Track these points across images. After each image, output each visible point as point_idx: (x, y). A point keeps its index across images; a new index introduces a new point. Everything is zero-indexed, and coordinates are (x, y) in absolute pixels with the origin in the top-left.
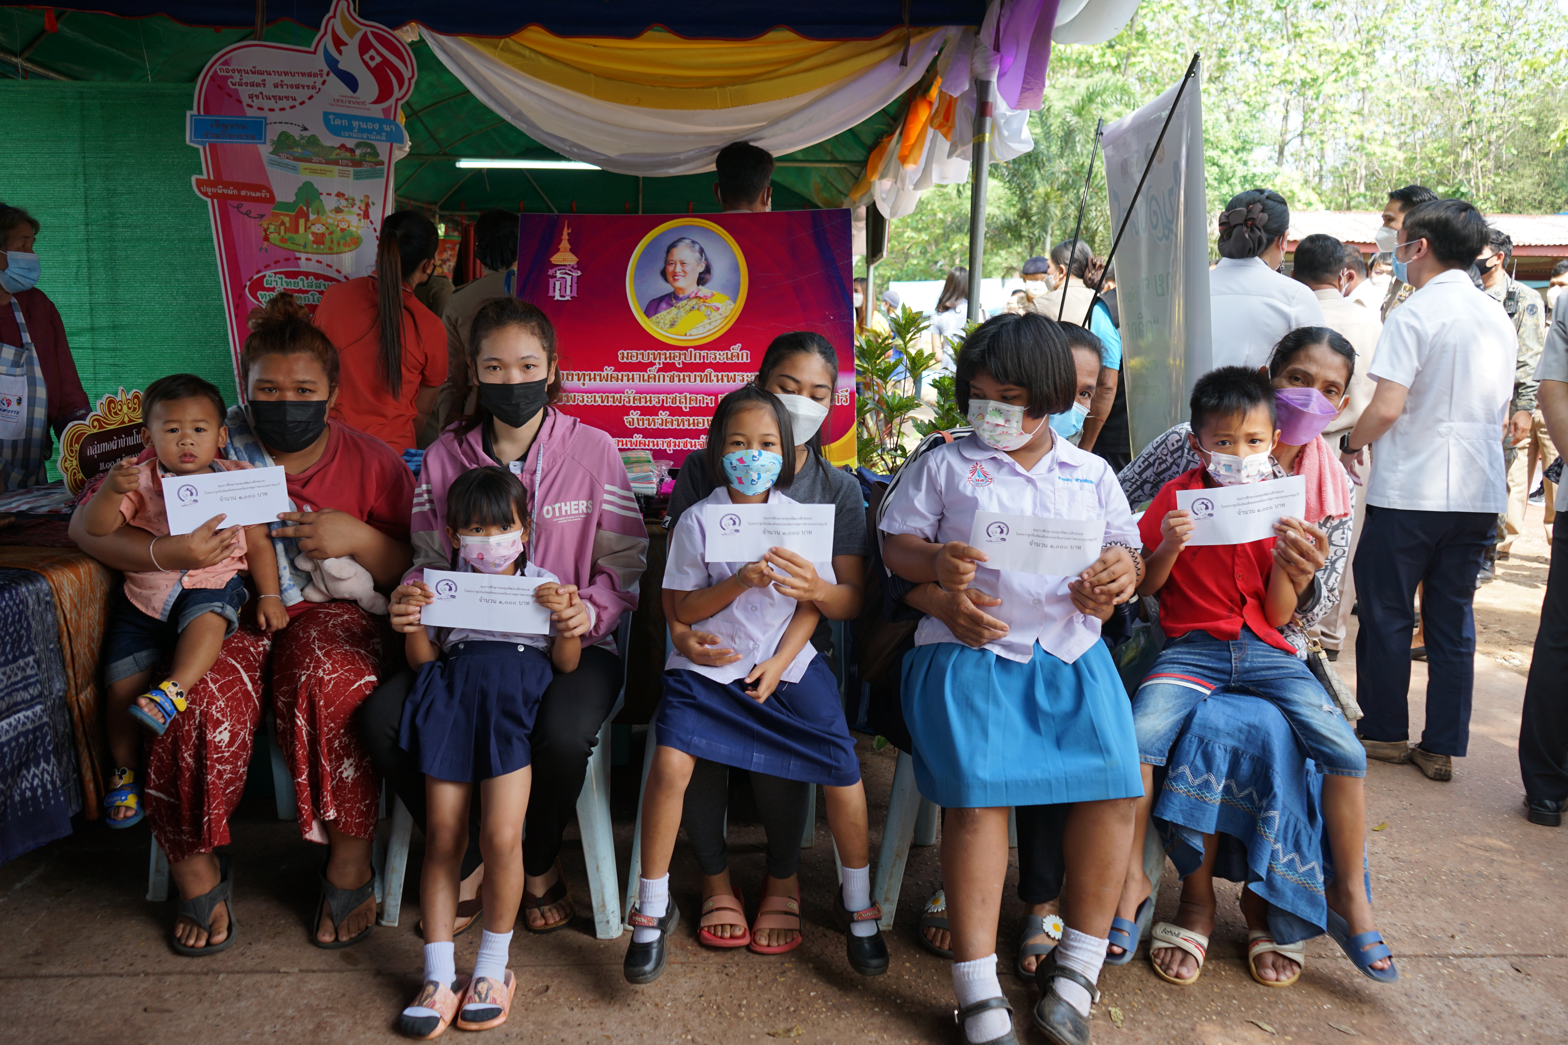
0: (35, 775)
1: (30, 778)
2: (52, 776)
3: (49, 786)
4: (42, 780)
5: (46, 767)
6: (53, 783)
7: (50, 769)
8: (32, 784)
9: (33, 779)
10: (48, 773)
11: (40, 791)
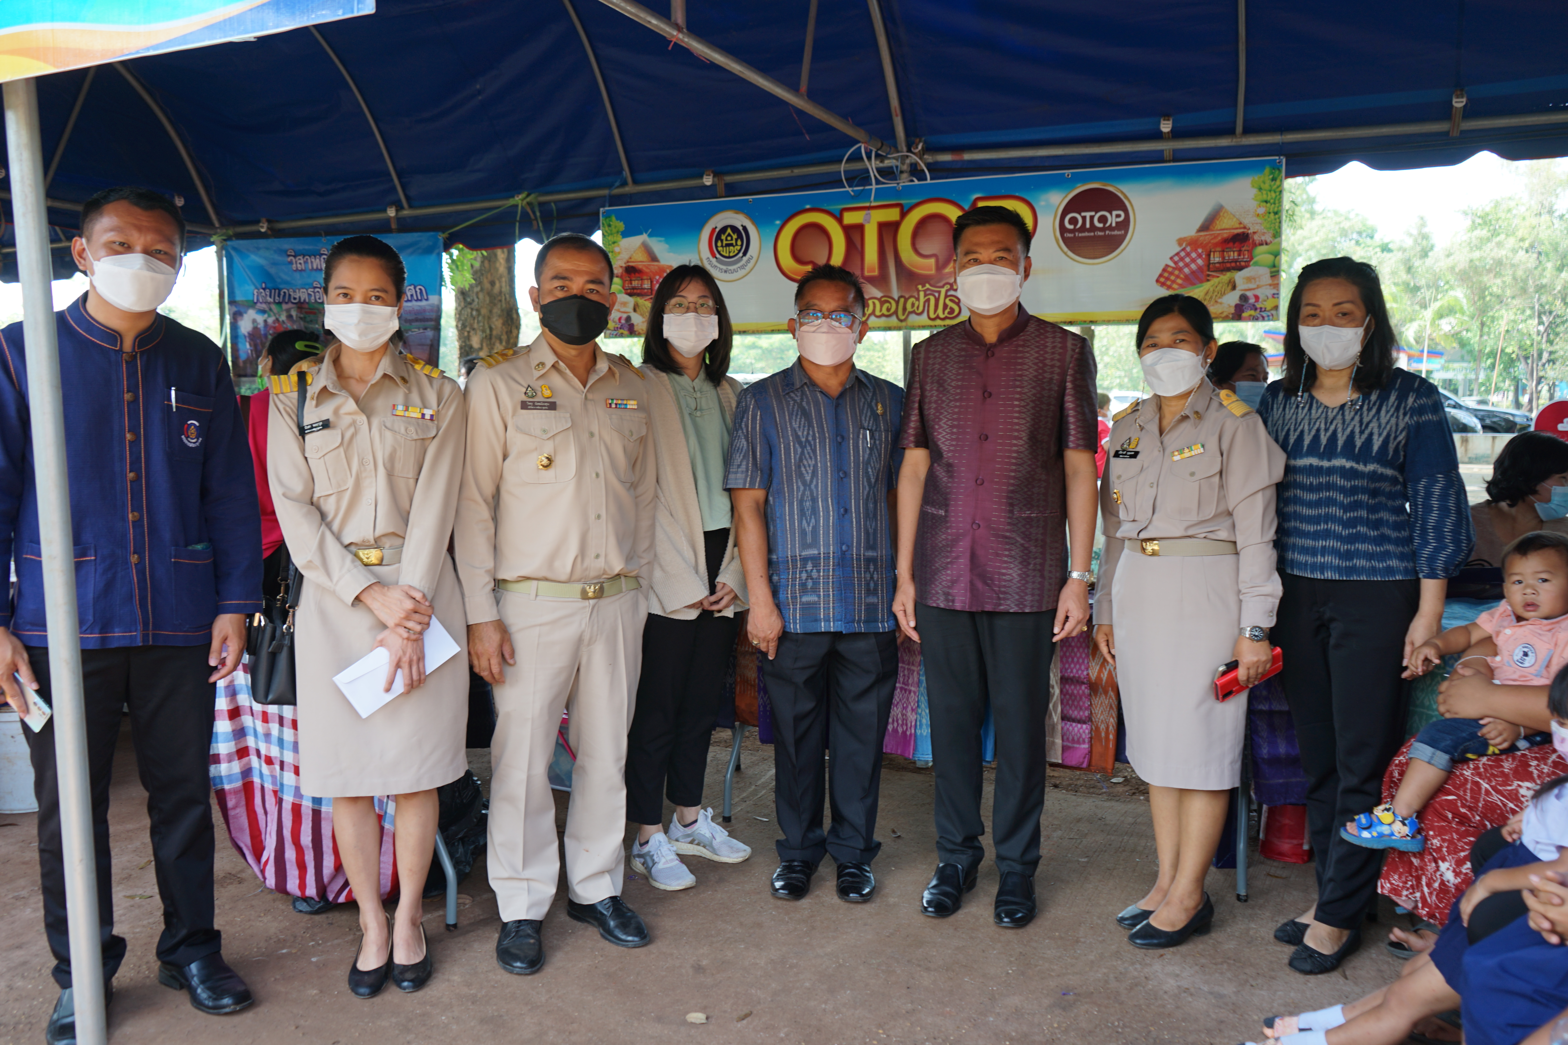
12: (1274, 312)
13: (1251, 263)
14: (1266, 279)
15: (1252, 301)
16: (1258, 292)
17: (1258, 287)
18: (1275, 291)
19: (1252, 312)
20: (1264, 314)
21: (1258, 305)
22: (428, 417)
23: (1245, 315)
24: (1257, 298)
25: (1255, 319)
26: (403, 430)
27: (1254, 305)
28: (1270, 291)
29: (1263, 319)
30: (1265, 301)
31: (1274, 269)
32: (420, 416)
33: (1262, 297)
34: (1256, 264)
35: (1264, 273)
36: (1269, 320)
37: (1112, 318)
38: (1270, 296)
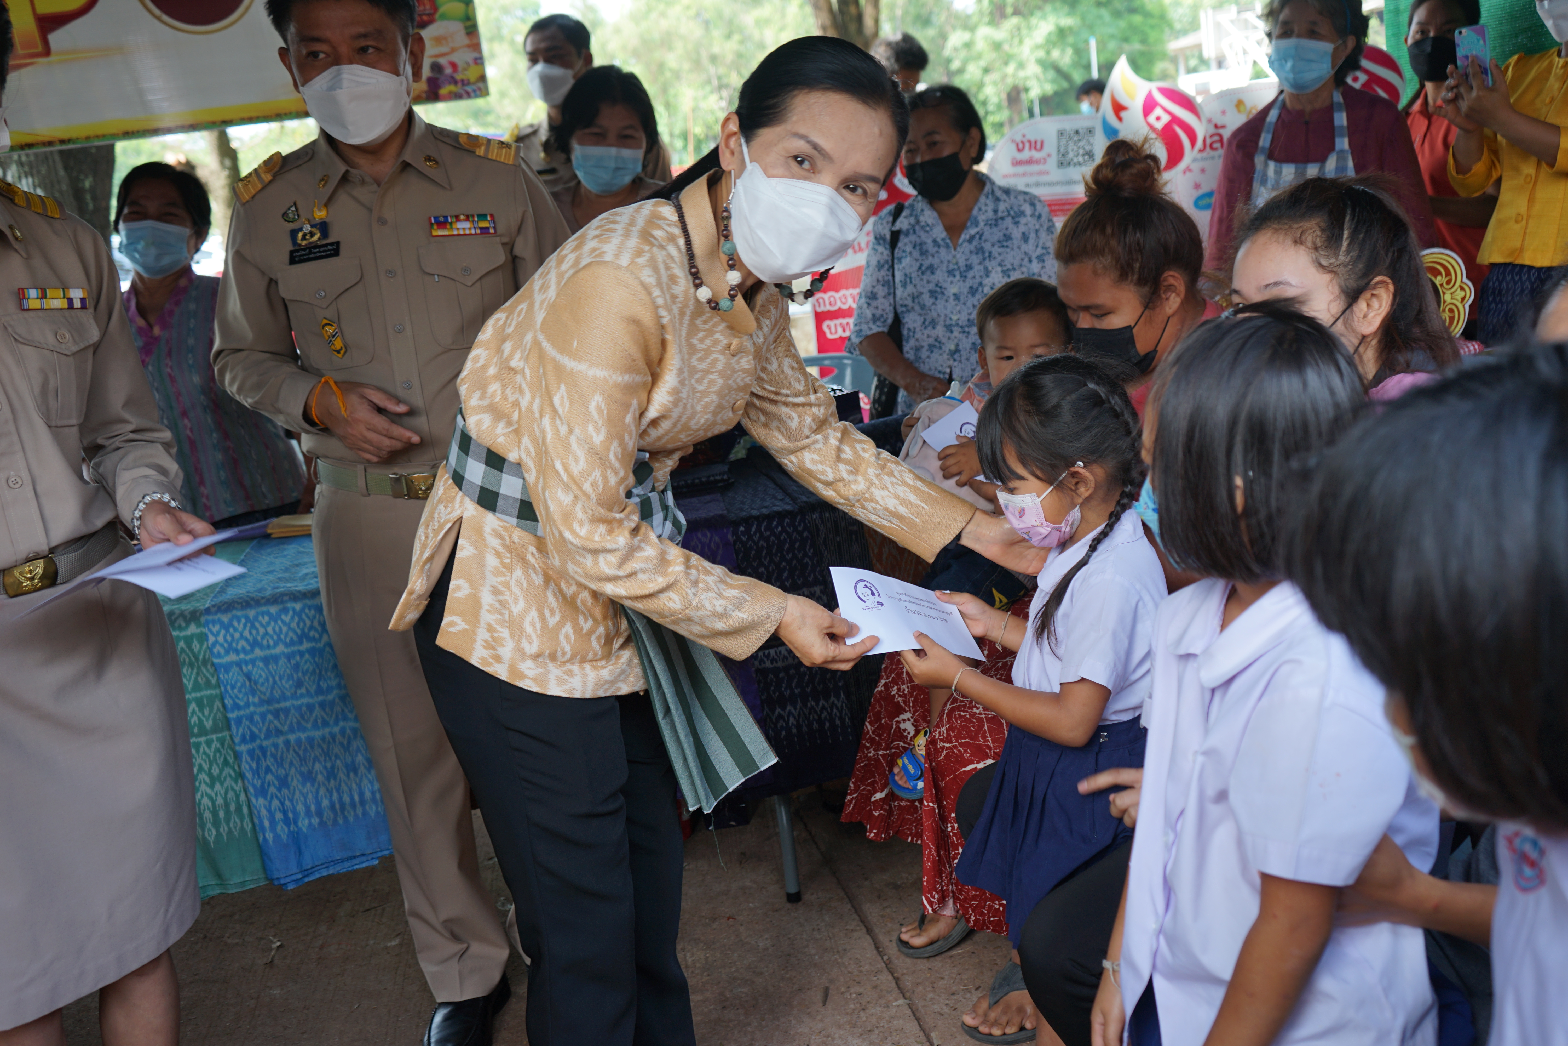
0: (823, 708)
1: (818, 710)
2: (841, 713)
3: (838, 722)
4: (830, 714)
5: (836, 702)
6: (841, 719)
7: (839, 705)
8: (820, 717)
9: (821, 712)
10: (837, 708)
11: (827, 725)
12: (481, 85)
13: (437, 16)
14: (462, 38)
15: (448, 71)
16: (455, 58)
17: (453, 50)
18: (476, 55)
19: (452, 88)
20: (469, 89)
21: (459, 77)
22: (77, 304)
23: (443, 91)
24: (454, 66)
25: (457, 96)
26: (51, 339)
27: (452, 77)
28: (469, 56)
29: (469, 96)
30: (465, 69)
31: (469, 24)
32: (64, 304)
33: (460, 64)
34: (444, 17)
35: (457, 28)
36: (477, 96)
37: (254, 114)
38: (471, 61)
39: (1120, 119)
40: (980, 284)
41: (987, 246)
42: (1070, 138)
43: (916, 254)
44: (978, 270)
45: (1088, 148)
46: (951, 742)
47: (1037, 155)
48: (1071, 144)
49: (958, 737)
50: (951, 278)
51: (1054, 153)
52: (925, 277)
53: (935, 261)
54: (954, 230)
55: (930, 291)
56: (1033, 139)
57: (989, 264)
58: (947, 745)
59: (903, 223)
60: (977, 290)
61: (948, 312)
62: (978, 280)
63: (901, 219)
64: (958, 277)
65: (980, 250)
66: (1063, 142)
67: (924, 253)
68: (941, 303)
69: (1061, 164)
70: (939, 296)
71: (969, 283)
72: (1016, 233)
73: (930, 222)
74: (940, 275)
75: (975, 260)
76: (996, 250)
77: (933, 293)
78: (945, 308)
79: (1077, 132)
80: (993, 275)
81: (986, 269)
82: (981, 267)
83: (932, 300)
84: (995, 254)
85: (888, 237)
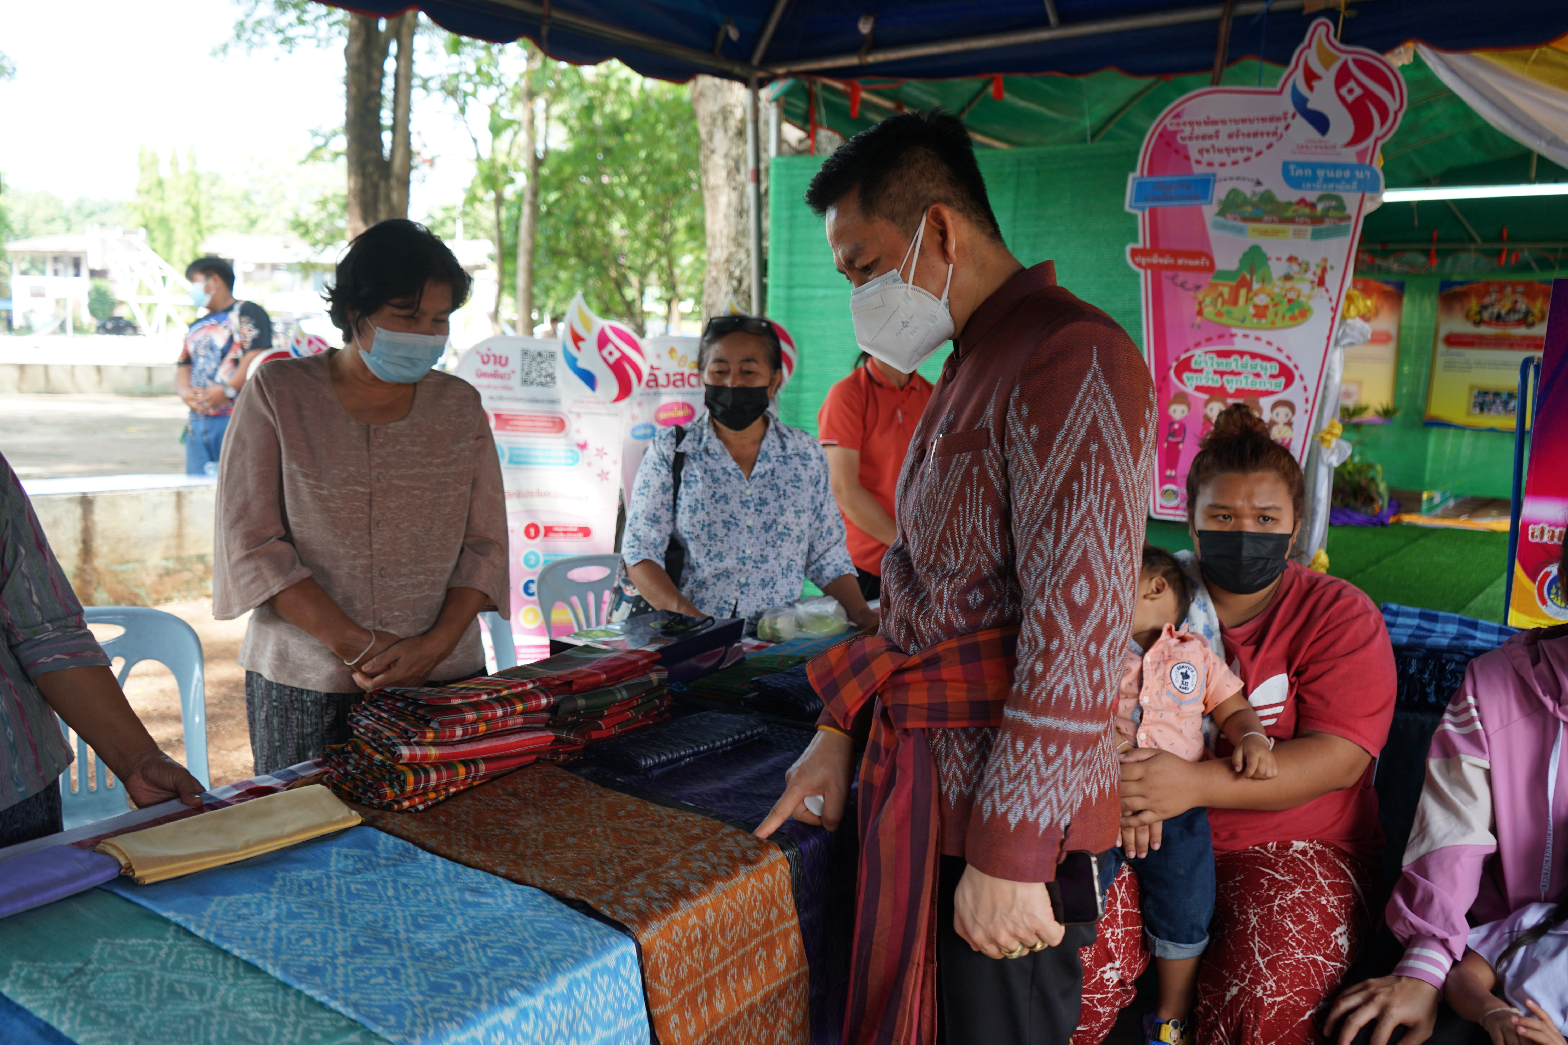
39: (578, 348)
40: (775, 521)
41: (781, 484)
42: (534, 359)
43: (708, 480)
44: (773, 506)
45: (550, 371)
46: (1284, 994)
47: (502, 370)
48: (534, 364)
49: (1291, 987)
50: (745, 510)
51: (518, 369)
52: (719, 506)
53: (728, 490)
54: (746, 462)
55: (724, 522)
56: (498, 354)
57: (786, 503)
58: (1279, 999)
59: (686, 446)
60: (770, 527)
61: (740, 545)
62: (772, 517)
63: (684, 442)
64: (752, 510)
65: (774, 487)
66: (527, 361)
67: (716, 480)
68: (734, 534)
69: (525, 382)
70: (733, 528)
71: (764, 518)
72: (805, 475)
73: (718, 450)
74: (734, 505)
75: (769, 494)
76: (789, 489)
77: (726, 524)
78: (738, 540)
79: (540, 354)
80: (787, 513)
81: (781, 507)
82: (777, 504)
83: (725, 531)
84: (788, 493)
85: (672, 458)
